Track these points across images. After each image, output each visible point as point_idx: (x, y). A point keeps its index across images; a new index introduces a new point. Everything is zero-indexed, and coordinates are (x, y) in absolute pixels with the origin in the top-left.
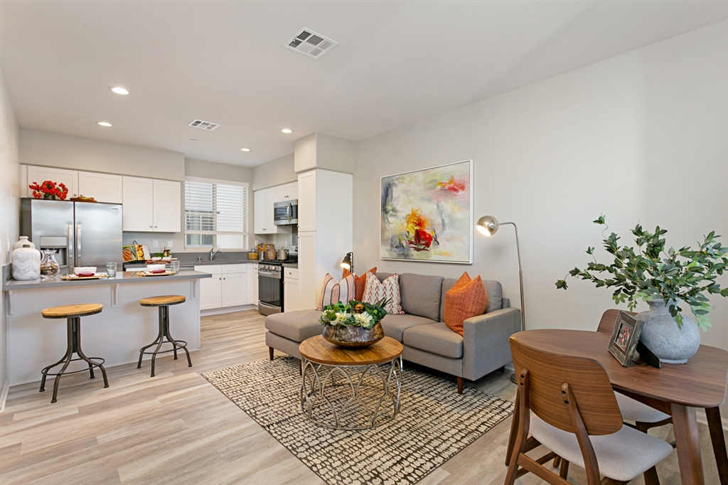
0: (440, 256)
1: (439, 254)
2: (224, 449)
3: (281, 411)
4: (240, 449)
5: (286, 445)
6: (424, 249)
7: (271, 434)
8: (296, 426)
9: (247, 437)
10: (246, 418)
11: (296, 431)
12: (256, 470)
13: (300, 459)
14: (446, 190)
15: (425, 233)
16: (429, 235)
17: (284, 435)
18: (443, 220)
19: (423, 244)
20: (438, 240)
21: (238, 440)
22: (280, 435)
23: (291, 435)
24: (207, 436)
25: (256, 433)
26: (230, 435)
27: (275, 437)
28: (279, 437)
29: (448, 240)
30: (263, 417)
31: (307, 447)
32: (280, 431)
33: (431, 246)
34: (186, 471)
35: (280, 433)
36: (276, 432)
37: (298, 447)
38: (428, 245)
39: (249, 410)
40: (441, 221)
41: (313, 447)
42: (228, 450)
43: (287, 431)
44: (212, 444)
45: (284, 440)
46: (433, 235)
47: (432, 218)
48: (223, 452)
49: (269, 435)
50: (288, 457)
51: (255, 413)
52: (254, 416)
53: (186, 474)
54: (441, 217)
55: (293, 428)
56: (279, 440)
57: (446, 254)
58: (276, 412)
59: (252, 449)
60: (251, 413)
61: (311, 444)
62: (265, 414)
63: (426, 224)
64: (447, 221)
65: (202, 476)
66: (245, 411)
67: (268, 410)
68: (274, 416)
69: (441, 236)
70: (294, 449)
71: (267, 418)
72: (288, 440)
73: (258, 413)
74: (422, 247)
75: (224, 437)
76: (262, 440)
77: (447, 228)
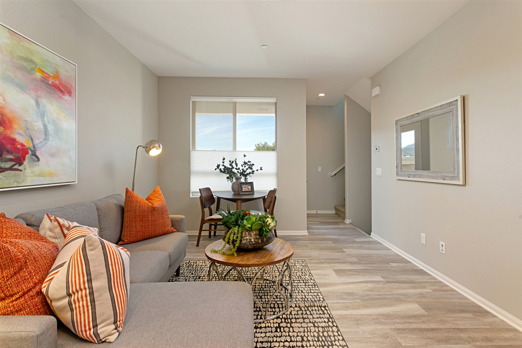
0: (42, 178)
1: (39, 175)
2: (357, 301)
3: (306, 314)
4: (346, 297)
5: (318, 289)
6: (11, 169)
7: (323, 298)
8: (304, 297)
9: (340, 303)
10: (338, 319)
11: (306, 294)
12: (338, 284)
13: (314, 280)
14: (49, 85)
15: (14, 140)
16: (22, 145)
17: (315, 294)
18: (45, 126)
19: (11, 160)
20: (38, 154)
21: (347, 303)
22: (318, 295)
23: (311, 292)
24: (371, 315)
25: (333, 303)
26: (352, 309)
27: (321, 295)
28: (319, 294)
29: (52, 155)
30: (324, 314)
31: (307, 284)
32: (317, 298)
33: (26, 163)
34: (378, 296)
35: (318, 297)
36: (320, 298)
37: (312, 285)
38: (20, 161)
39: (334, 326)
40: (42, 127)
41: (304, 282)
42: (354, 299)
43: (312, 296)
44: (365, 307)
45: (317, 291)
46: (28, 144)
47: (28, 119)
48: (357, 299)
49: (325, 298)
50: (320, 283)
51: (329, 321)
52: (330, 317)
53: (378, 295)
54: (43, 121)
55: (307, 297)
56: (320, 293)
57: (51, 175)
58: (311, 314)
59: (338, 294)
60: (332, 323)
61: (304, 284)
62: (321, 316)
63: (15, 126)
64: (50, 128)
65: (368, 291)
66: (337, 327)
67: (317, 320)
68: (314, 312)
69: (43, 149)
70: (315, 285)
71: (321, 312)
72: (315, 291)
73: (326, 320)
74: (8, 165)
75: (357, 309)
76: (331, 297)
77: (51, 138)
